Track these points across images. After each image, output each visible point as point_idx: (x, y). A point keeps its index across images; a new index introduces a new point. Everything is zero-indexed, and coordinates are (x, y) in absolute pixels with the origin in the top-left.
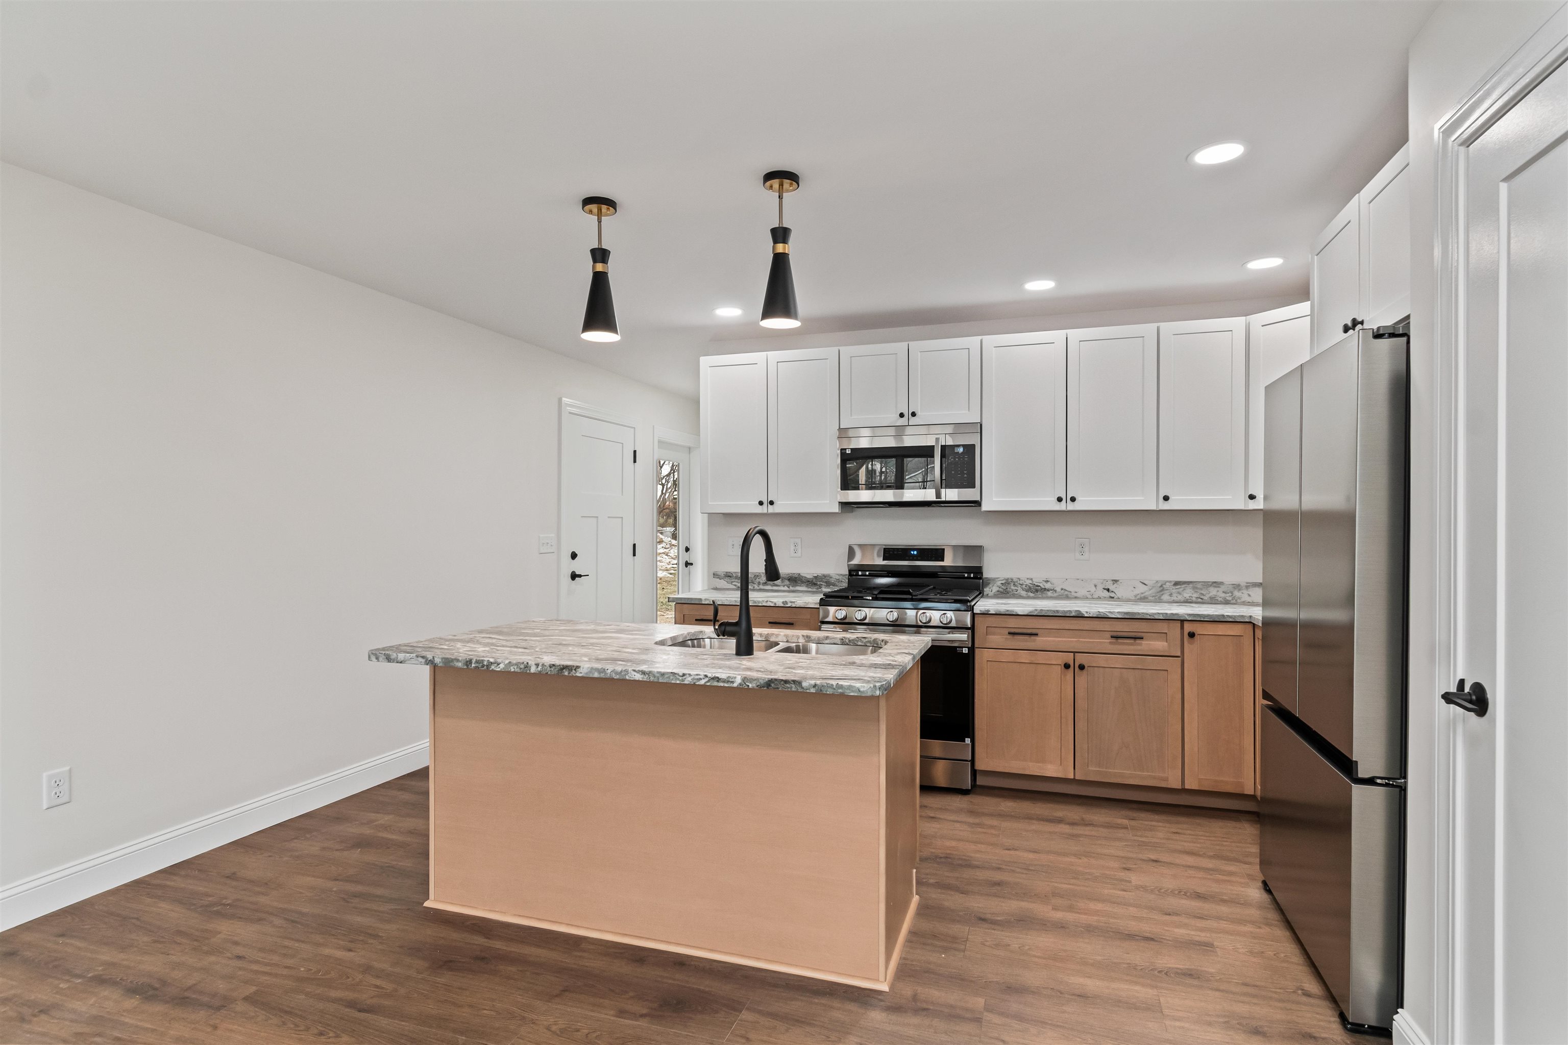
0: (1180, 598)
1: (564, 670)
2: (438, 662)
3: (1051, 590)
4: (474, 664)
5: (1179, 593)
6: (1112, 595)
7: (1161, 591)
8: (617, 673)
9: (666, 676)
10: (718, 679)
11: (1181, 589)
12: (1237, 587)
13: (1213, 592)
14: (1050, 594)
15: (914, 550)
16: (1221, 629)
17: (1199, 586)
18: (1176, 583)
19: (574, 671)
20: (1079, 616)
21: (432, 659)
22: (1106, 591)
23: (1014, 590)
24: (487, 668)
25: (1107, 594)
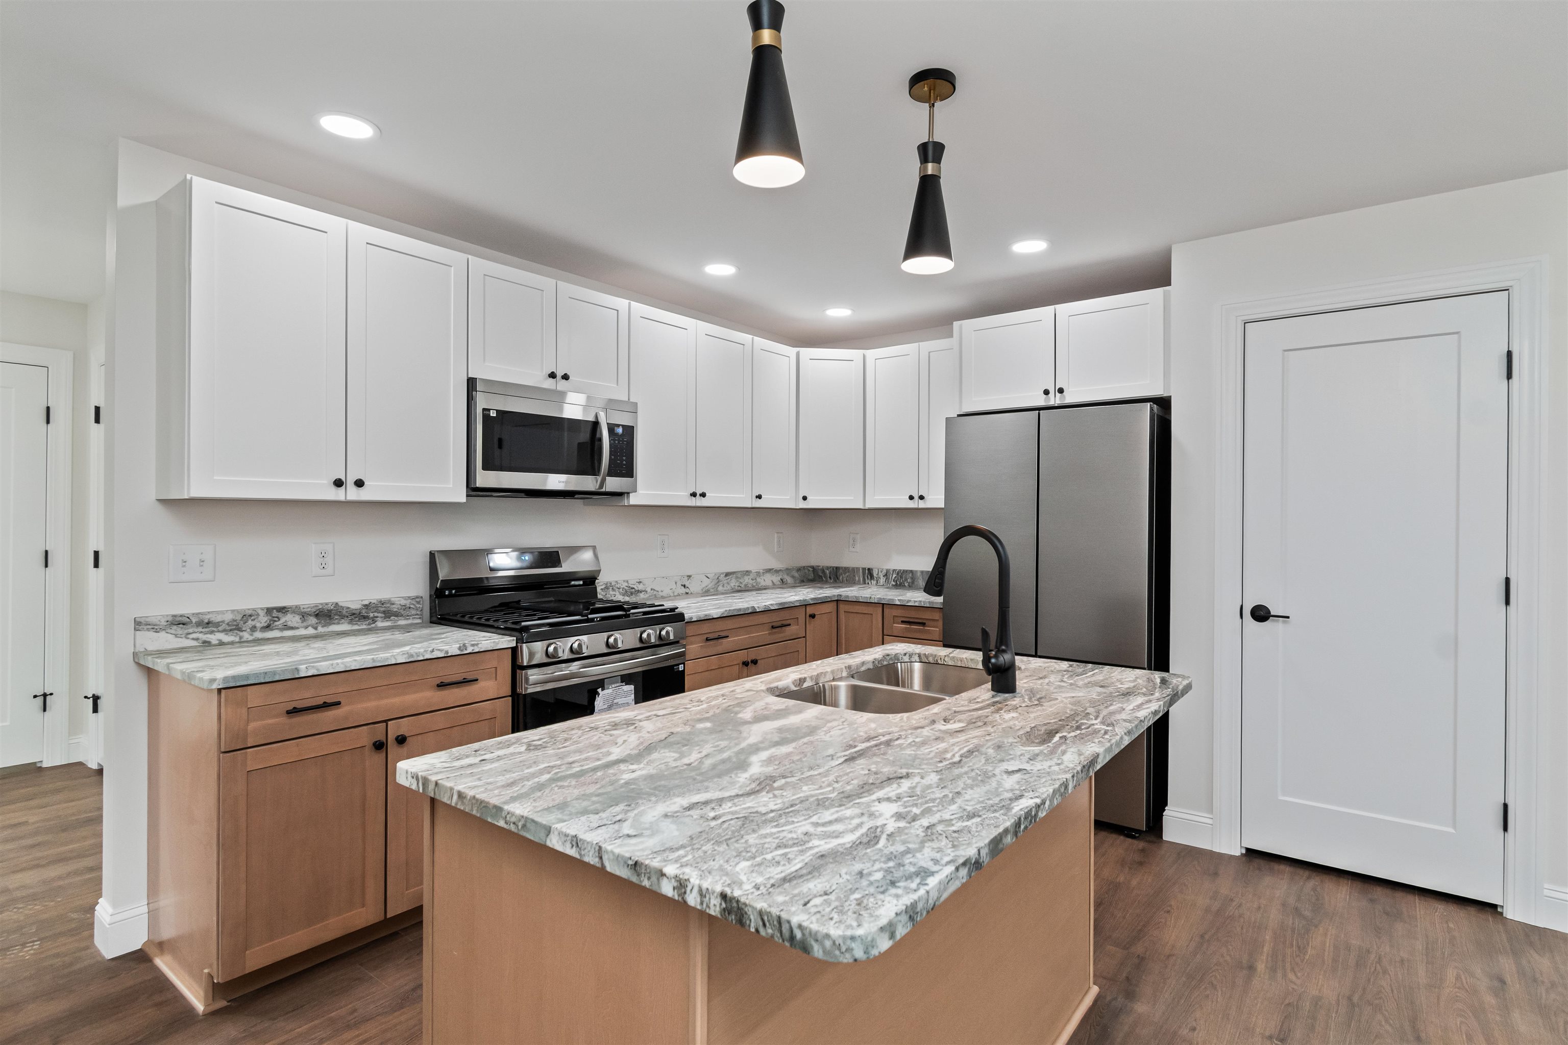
3: (644, 591)
6: (687, 590)
7: (718, 583)
11: (729, 580)
14: (642, 595)
16: (824, 609)
18: (727, 574)
20: (754, 612)
22: (683, 587)
25: (683, 590)
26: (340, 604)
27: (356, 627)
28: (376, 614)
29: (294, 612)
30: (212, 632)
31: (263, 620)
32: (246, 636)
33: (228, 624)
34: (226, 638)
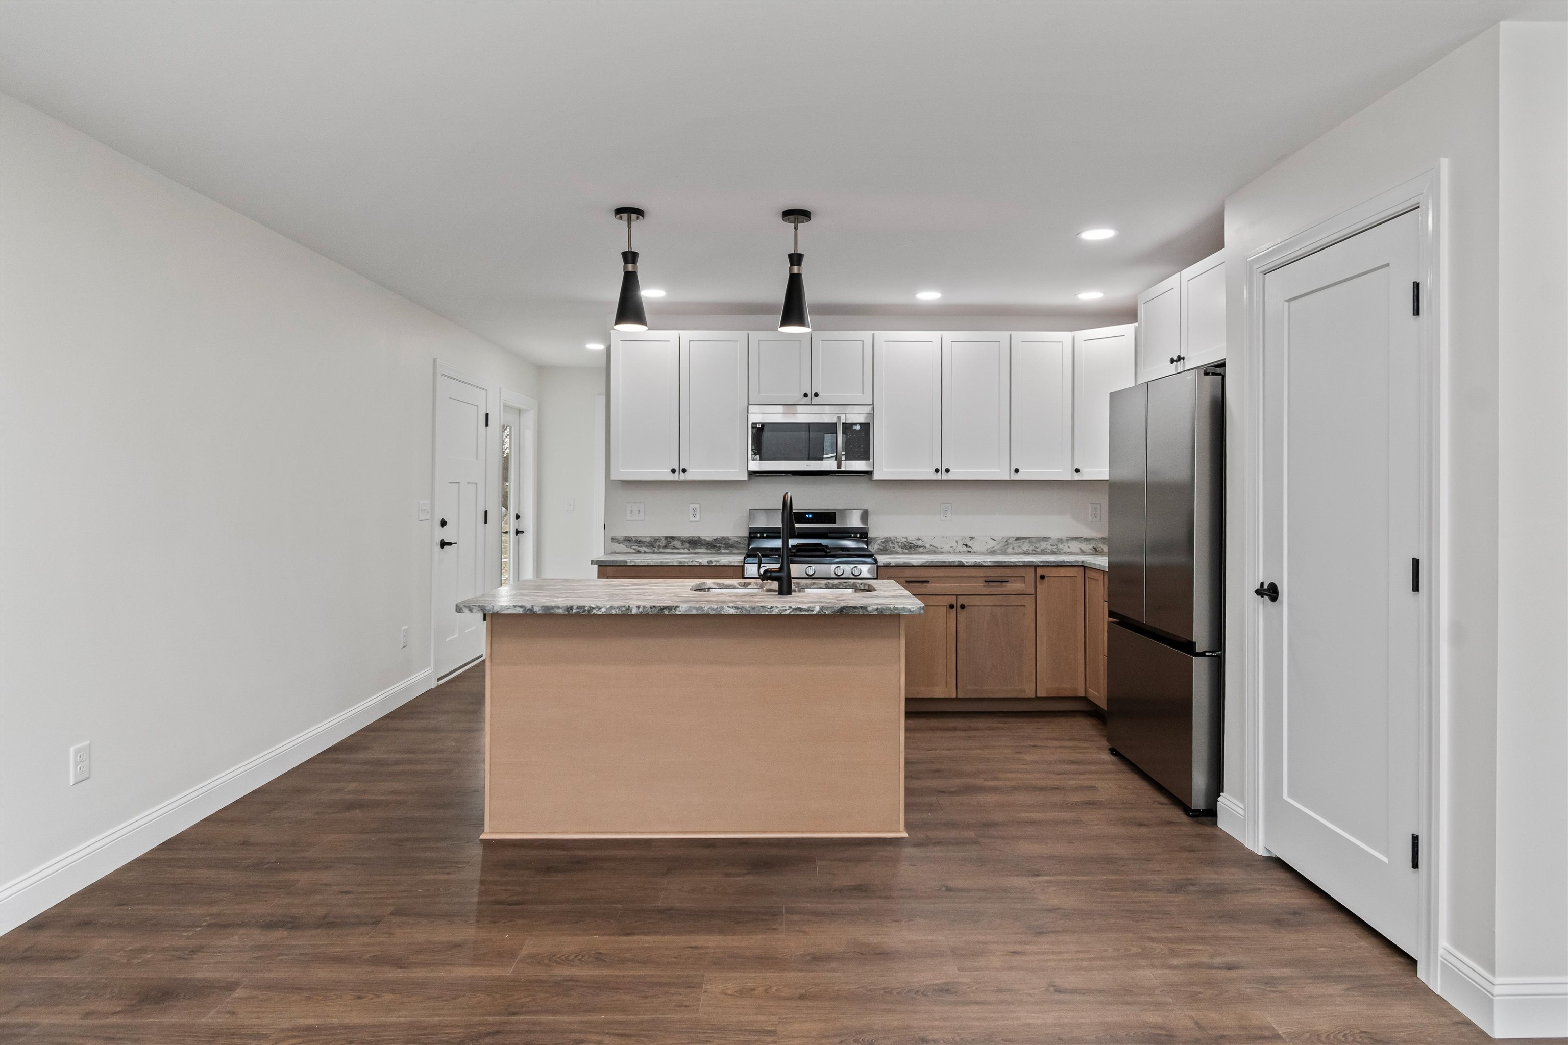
0: (1020, 550)
1: (665, 610)
2: (538, 610)
3: (922, 547)
4: (576, 609)
5: (1019, 547)
6: (970, 549)
7: (1006, 545)
8: (713, 609)
9: (757, 609)
10: (800, 609)
11: (1021, 544)
12: (1060, 541)
13: (1044, 545)
14: (921, 550)
15: (809, 513)
16: (1062, 572)
17: (1034, 540)
18: (1018, 539)
19: (673, 610)
20: (961, 566)
21: (531, 608)
22: (964, 546)
23: (892, 548)
24: (589, 613)
25: (965, 549)
26: (701, 538)
27: (709, 551)
28: (721, 545)
29: (678, 540)
30: (641, 546)
31: (664, 543)
32: (656, 550)
33: (648, 543)
34: (648, 550)
